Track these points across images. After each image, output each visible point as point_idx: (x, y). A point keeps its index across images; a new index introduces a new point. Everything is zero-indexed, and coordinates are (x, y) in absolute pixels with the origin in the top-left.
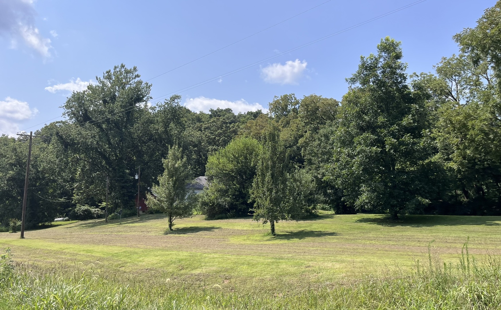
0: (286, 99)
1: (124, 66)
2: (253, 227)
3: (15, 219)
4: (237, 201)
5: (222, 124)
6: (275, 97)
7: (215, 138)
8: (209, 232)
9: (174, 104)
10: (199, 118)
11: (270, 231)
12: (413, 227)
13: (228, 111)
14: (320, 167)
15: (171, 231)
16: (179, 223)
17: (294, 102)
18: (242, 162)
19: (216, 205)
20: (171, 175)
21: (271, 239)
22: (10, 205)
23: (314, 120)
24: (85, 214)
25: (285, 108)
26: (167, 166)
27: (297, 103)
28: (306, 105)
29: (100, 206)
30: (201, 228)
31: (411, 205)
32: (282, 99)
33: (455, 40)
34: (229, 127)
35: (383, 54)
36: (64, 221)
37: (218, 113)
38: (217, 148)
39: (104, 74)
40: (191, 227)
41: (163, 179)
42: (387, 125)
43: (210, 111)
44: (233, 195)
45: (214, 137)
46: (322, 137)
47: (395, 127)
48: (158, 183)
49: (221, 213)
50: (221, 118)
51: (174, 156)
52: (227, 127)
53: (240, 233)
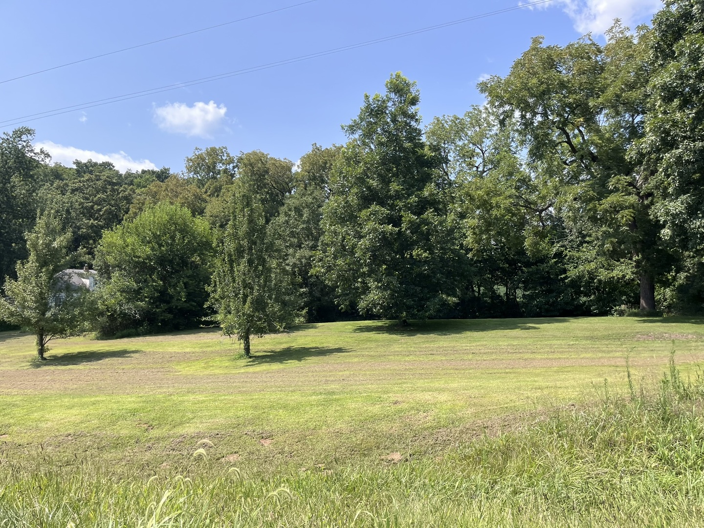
0: (214, 153)
2: (201, 347)
4: (157, 307)
5: (106, 185)
6: (196, 149)
7: (92, 207)
8: (124, 359)
9: (20, 142)
10: (57, 173)
11: (243, 352)
12: (440, 335)
13: (107, 166)
14: (288, 255)
15: (43, 360)
16: (57, 346)
17: (226, 159)
18: (167, 244)
19: (119, 315)
20: (43, 263)
21: (249, 364)
23: (261, 187)
25: (211, 168)
26: (35, 246)
27: (232, 161)
28: (251, 165)
30: (102, 353)
31: (432, 306)
32: (209, 154)
33: (479, 89)
34: (117, 190)
35: (393, 95)
37: (91, 168)
38: (97, 223)
40: (79, 353)
41: (27, 268)
42: (402, 194)
43: (74, 163)
44: (151, 298)
45: (90, 204)
46: (290, 210)
47: (413, 199)
48: (15, 277)
49: (126, 327)
50: (104, 175)
51: (48, 227)
52: (113, 190)
53: (185, 358)
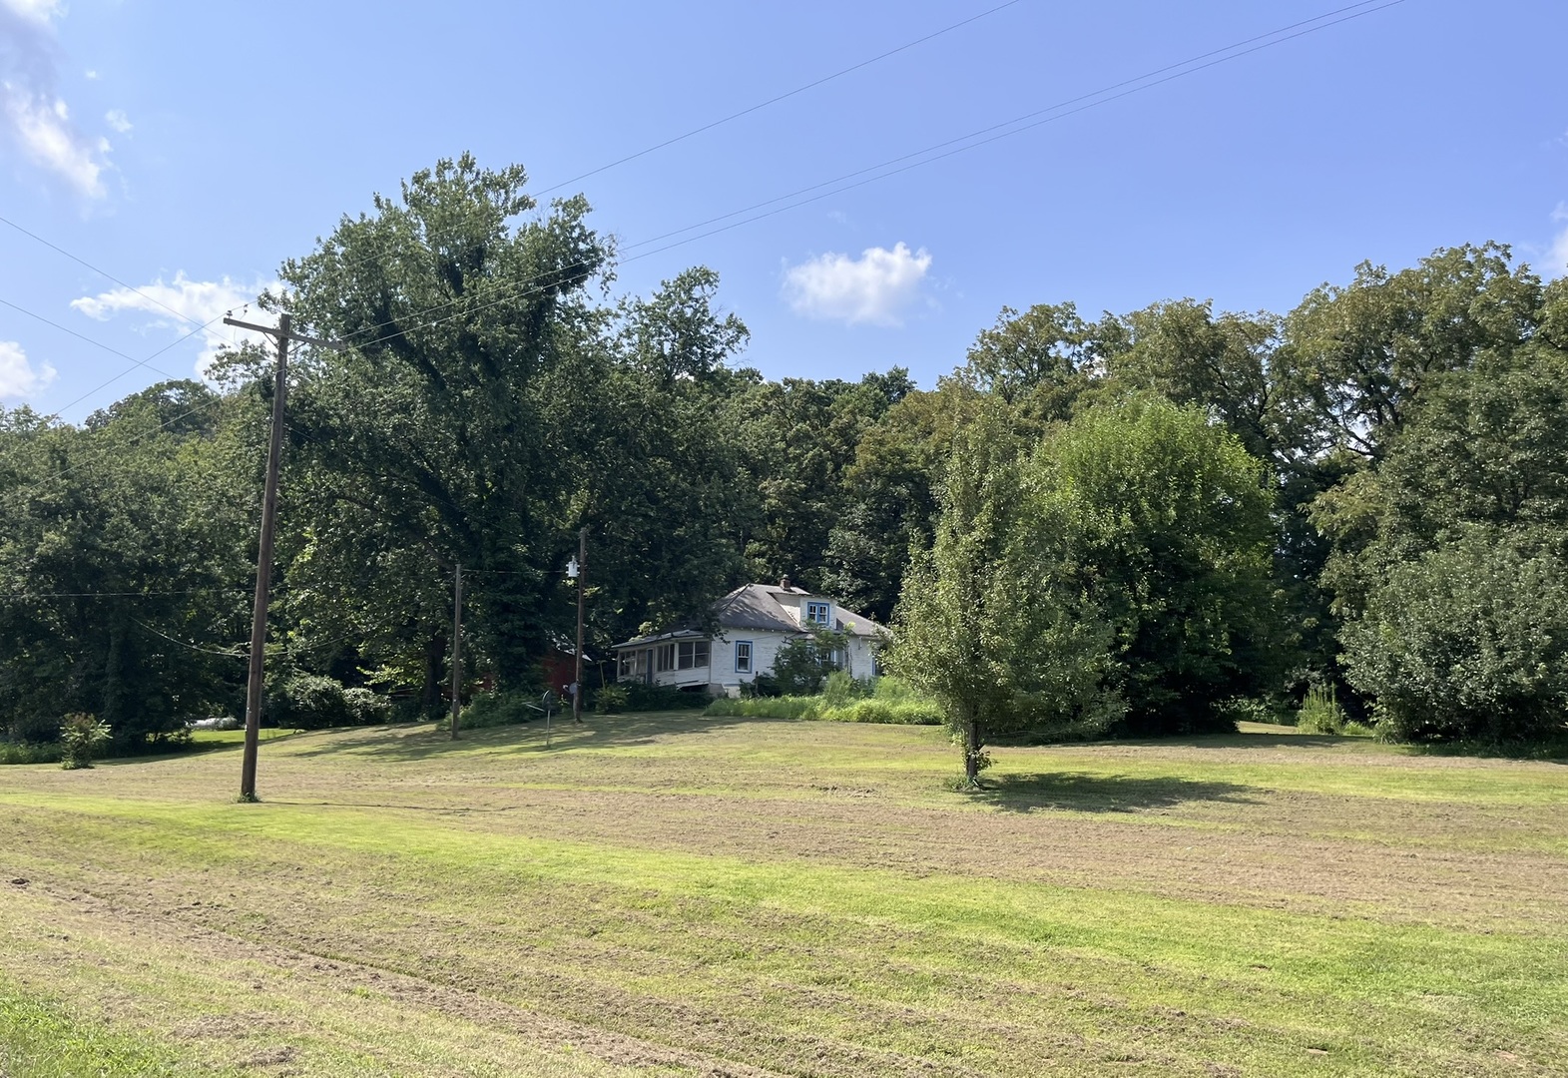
1: (472, 164)
3: (86, 718)
22: (40, 663)
24: (324, 705)
29: (368, 678)
36: (219, 729)
39: (403, 185)
